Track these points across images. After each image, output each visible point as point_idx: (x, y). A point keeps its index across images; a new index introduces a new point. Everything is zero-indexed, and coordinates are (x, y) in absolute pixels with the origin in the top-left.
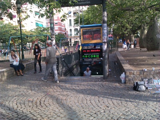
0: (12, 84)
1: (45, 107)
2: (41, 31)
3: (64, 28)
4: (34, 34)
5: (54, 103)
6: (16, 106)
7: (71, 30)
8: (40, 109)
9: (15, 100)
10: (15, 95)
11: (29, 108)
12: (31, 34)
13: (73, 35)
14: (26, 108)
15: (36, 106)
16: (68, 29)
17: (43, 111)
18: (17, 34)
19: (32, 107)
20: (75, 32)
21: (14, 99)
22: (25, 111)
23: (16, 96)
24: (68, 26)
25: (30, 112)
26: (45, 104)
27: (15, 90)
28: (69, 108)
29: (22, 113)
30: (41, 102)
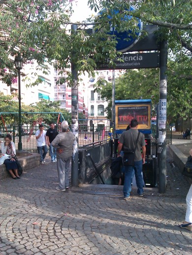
0: (4, 193)
1: (64, 240)
2: (47, 106)
3: (82, 103)
4: (36, 111)
5: (79, 234)
6: (12, 235)
7: (92, 107)
8: (56, 243)
9: (10, 224)
10: (9, 213)
11: (36, 241)
12: (31, 111)
13: (96, 115)
14: (30, 240)
15: (47, 236)
16: (88, 105)
17: (62, 249)
18: (10, 110)
19: (41, 238)
20: (98, 110)
21: (7, 221)
22: (29, 245)
23: (10, 215)
24: (89, 101)
25: (38, 248)
26: (64, 235)
27: (8, 203)
28: (108, 245)
29: (25, 250)
30: (57, 231)
